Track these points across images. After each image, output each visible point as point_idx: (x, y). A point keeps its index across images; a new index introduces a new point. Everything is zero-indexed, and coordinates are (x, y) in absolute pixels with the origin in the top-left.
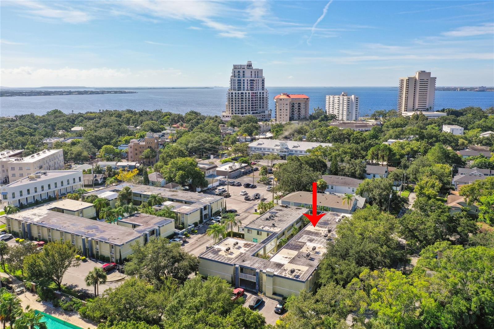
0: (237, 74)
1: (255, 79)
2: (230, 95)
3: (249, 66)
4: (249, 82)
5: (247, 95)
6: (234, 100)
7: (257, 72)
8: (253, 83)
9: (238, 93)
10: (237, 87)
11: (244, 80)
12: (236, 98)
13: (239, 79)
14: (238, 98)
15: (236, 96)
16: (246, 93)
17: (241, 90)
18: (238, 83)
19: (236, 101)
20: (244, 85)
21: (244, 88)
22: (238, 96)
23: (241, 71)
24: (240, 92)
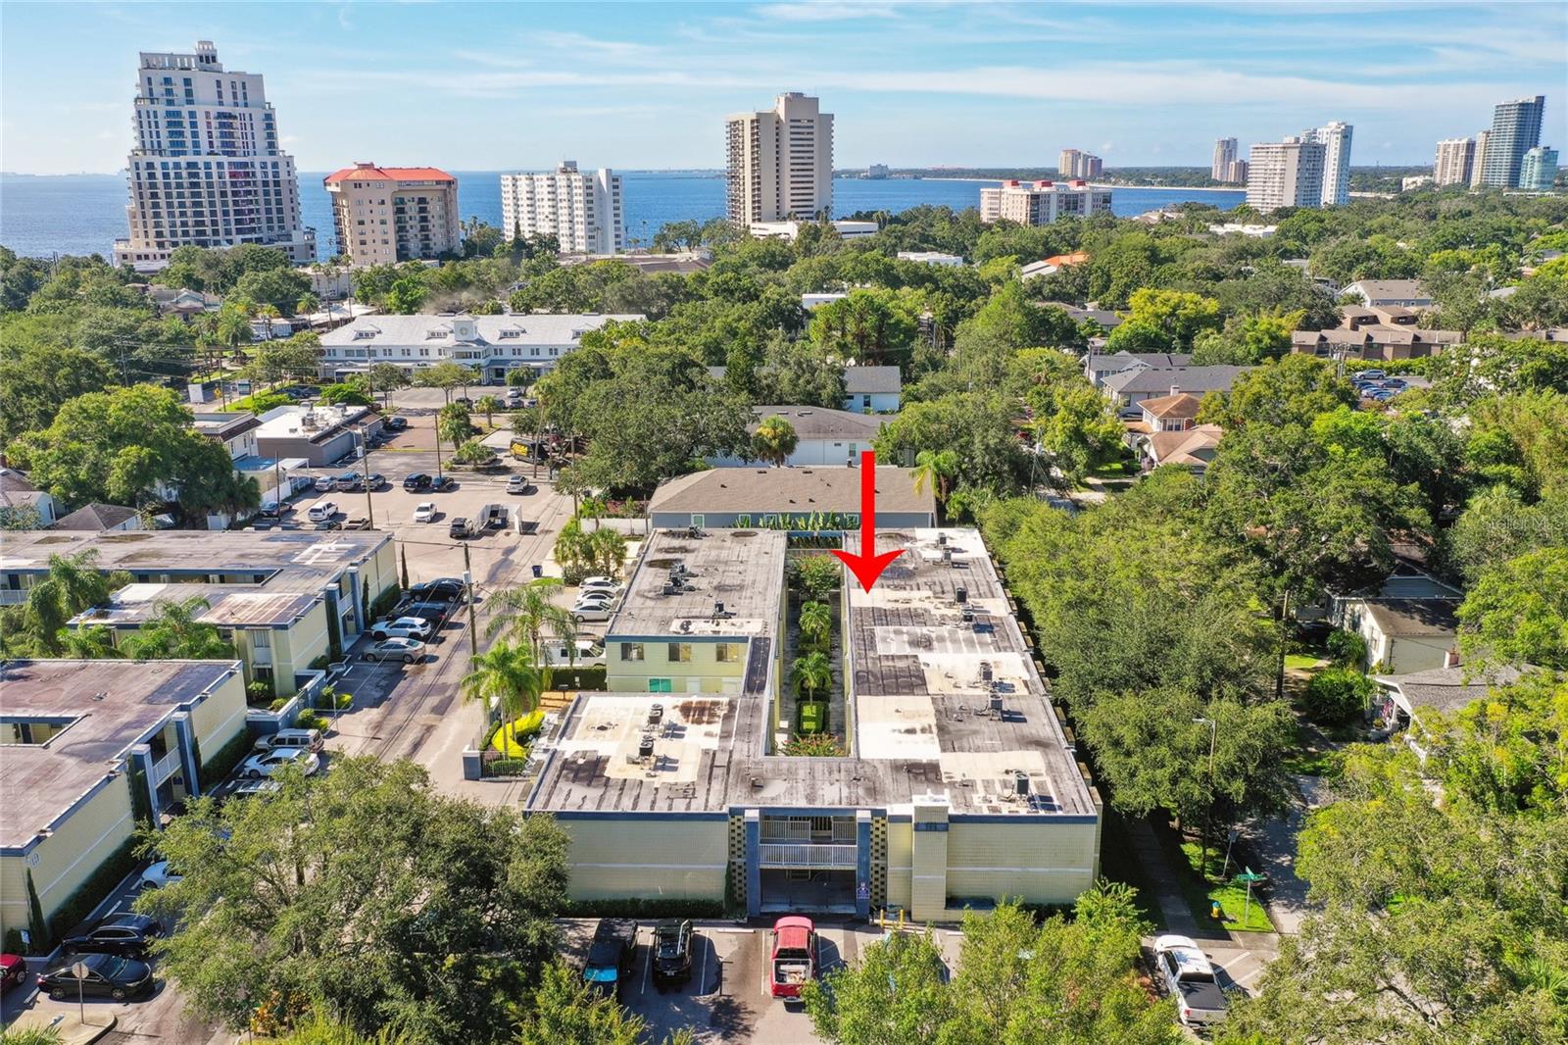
0: (159, 90)
1: (237, 111)
2: (144, 174)
3: (208, 59)
4: (215, 123)
5: (214, 170)
6: (161, 192)
7: (239, 86)
8: (230, 126)
9: (177, 165)
10: (165, 143)
11: (192, 114)
12: (167, 186)
13: (171, 108)
14: (179, 186)
15: (166, 176)
16: (207, 165)
17: (184, 153)
18: (170, 124)
19: (168, 195)
20: (195, 135)
21: (196, 145)
22: (178, 176)
23: (178, 78)
24: (183, 160)
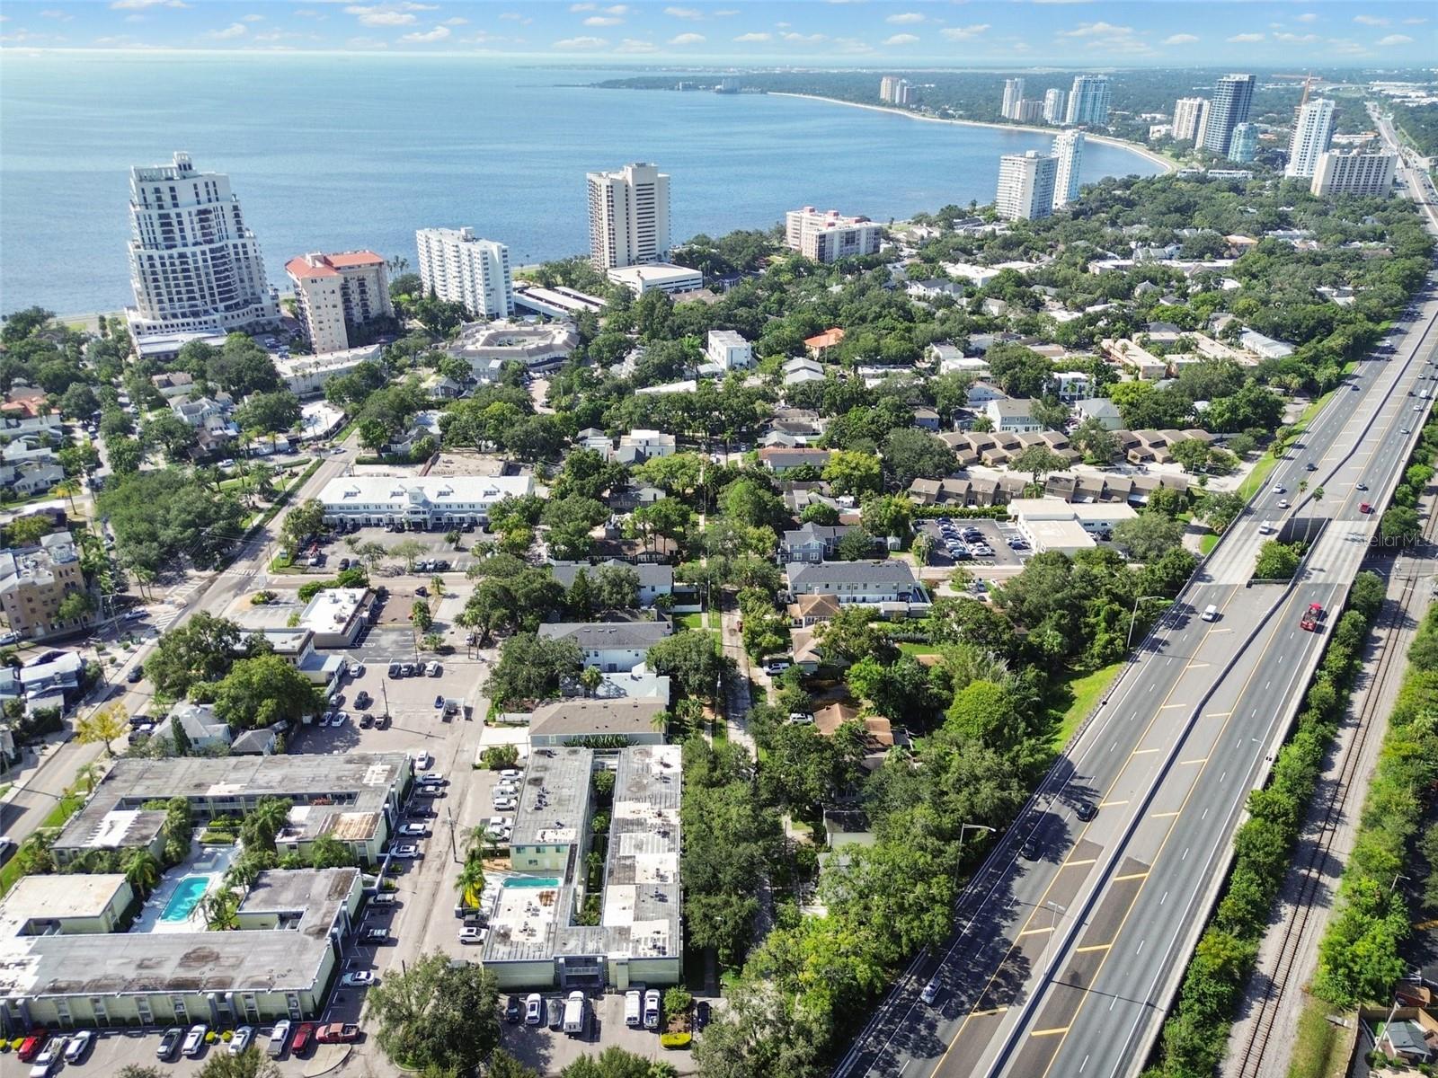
0: (151, 198)
1: (210, 206)
2: (146, 265)
3: (185, 167)
4: (196, 219)
5: (200, 258)
6: (160, 277)
7: (211, 185)
8: (207, 220)
9: (171, 257)
10: (160, 238)
11: (179, 215)
12: (165, 272)
13: (162, 212)
14: (174, 271)
15: (163, 264)
16: (194, 254)
17: (175, 246)
18: (162, 225)
19: (166, 279)
20: (182, 230)
21: (183, 238)
22: (172, 264)
23: (164, 187)
24: (175, 252)
